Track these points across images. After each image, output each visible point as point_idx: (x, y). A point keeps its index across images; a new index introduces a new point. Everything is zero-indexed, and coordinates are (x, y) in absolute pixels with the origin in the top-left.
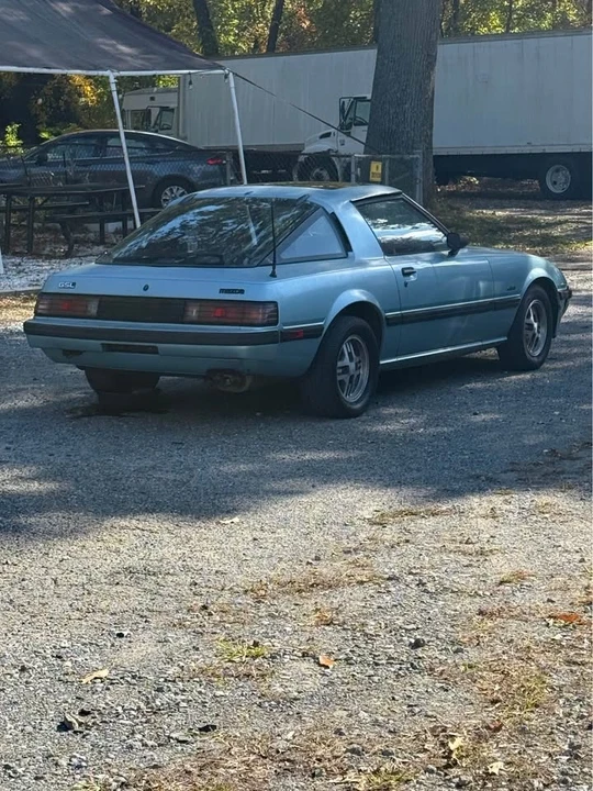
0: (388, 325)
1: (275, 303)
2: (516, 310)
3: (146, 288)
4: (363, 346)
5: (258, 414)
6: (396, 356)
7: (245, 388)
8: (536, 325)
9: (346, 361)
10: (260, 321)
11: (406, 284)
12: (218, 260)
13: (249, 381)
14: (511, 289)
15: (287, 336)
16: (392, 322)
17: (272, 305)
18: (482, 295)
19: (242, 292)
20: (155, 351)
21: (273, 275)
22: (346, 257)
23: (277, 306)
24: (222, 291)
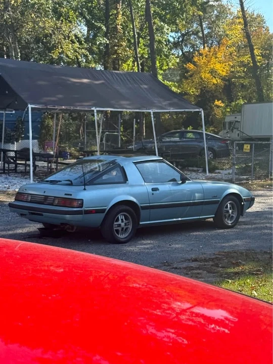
0: (142, 209)
1: (82, 200)
2: (218, 205)
3: (45, 192)
4: (129, 217)
5: (89, 240)
6: (150, 221)
7: (74, 231)
8: (230, 211)
9: (120, 222)
10: (76, 206)
11: (153, 194)
12: (70, 182)
13: (75, 228)
14: (215, 197)
15: (87, 212)
16: (144, 208)
17: (81, 201)
18: (197, 199)
19: (71, 195)
20: (42, 215)
21: (85, 189)
22: (125, 183)
23: (83, 201)
24: (66, 194)
